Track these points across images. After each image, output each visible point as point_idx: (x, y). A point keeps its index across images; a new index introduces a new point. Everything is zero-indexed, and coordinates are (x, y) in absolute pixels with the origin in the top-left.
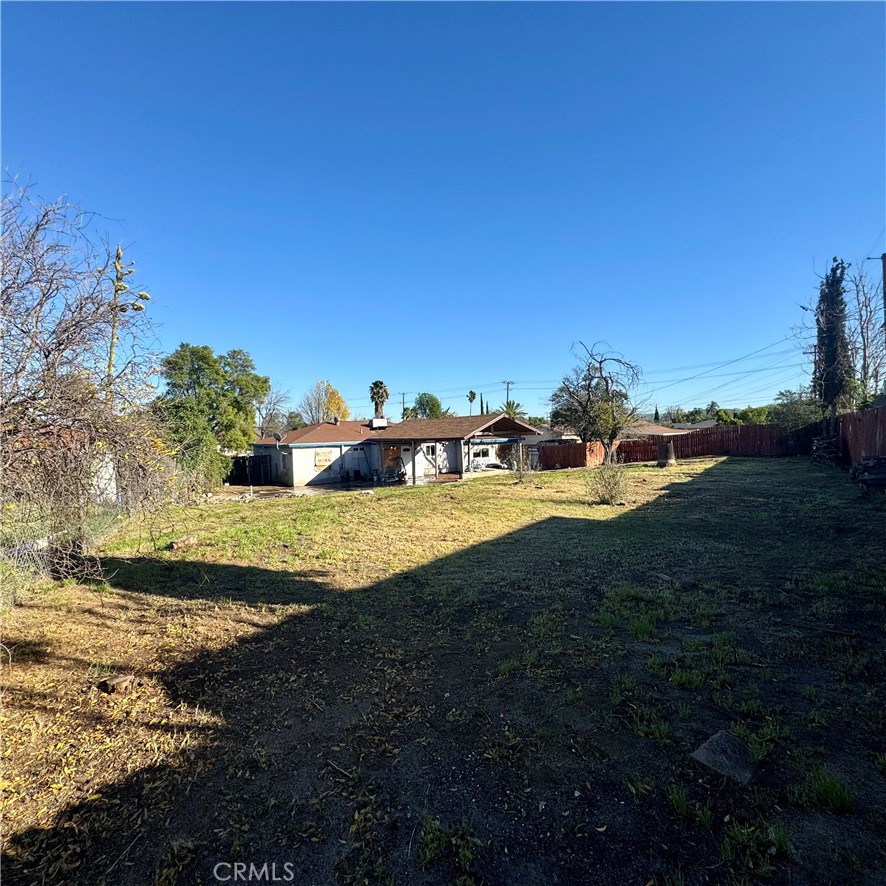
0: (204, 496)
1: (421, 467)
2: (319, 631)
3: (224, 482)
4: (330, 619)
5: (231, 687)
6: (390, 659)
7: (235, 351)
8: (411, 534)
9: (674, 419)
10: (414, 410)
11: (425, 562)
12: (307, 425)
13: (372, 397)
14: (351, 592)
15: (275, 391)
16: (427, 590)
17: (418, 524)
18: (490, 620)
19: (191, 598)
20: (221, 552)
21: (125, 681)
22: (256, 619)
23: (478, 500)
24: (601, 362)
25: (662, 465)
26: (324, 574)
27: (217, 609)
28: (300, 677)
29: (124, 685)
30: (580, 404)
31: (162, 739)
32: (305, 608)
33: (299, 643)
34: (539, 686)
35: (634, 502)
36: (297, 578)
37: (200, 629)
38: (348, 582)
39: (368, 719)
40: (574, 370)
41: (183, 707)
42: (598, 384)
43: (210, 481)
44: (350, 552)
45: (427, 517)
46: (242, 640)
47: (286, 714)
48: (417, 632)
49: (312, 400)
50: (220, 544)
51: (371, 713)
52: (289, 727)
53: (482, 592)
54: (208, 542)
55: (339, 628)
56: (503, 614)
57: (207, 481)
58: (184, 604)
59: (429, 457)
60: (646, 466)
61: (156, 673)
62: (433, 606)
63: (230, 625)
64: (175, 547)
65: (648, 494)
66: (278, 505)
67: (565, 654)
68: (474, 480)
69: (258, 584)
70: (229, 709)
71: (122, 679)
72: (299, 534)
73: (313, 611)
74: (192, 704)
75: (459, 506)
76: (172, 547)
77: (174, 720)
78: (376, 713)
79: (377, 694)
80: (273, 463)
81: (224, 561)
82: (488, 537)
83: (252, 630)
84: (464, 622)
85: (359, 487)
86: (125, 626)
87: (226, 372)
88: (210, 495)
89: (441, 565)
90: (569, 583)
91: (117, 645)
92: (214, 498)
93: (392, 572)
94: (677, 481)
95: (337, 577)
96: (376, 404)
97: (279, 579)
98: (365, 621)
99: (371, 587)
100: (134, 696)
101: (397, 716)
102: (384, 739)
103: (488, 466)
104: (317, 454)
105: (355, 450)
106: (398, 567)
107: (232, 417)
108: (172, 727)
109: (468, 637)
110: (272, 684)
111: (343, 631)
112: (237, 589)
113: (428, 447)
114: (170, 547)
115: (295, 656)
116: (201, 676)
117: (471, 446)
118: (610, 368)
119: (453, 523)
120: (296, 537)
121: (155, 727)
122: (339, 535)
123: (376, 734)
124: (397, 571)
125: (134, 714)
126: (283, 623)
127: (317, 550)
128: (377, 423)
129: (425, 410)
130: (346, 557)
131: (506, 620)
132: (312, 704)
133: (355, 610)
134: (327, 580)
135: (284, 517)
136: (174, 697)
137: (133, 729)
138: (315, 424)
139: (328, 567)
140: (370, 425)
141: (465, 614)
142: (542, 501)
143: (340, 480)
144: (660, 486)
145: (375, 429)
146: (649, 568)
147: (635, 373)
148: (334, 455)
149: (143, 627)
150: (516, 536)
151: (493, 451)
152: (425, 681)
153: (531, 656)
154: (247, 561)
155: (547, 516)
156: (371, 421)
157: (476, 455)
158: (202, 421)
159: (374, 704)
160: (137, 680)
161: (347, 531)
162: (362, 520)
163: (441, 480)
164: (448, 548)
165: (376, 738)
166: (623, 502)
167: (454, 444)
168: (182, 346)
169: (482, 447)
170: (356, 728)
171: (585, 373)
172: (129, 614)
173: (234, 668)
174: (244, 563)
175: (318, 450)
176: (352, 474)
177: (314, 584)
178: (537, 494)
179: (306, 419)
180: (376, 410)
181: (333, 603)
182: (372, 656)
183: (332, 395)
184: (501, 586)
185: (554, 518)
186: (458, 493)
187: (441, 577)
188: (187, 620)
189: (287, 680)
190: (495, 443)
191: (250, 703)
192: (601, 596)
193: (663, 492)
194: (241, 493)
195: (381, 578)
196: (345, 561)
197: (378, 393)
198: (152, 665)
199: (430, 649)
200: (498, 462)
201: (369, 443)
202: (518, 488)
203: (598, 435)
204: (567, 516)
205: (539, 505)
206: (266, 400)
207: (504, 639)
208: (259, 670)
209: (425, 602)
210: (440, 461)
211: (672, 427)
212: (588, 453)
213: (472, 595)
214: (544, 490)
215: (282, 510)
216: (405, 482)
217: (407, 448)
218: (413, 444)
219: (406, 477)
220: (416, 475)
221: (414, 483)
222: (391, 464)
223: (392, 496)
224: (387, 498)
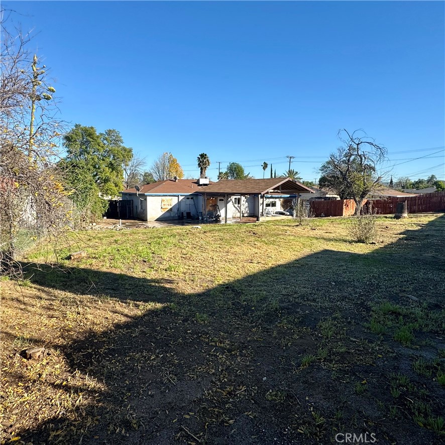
0: (91, 224)
1: (230, 212)
2: (169, 323)
3: (103, 216)
4: (177, 314)
5: (110, 360)
6: (221, 347)
7: (110, 130)
8: (229, 257)
9: (404, 186)
10: (226, 173)
11: (239, 277)
12: (156, 182)
13: (199, 164)
14: (190, 296)
15: (136, 158)
16: (243, 298)
17: (232, 250)
18: (289, 322)
19: (83, 294)
20: (102, 263)
21: (38, 351)
22: (126, 311)
23: (272, 235)
24: (358, 144)
25: (397, 217)
26: (171, 282)
27: (100, 303)
28: (157, 357)
29: (38, 354)
30: (341, 173)
31: (63, 397)
32: (159, 306)
33: (156, 331)
34: (333, 377)
35: (382, 242)
36: (153, 284)
37: (89, 316)
38: (187, 288)
39: (209, 394)
40: (339, 149)
41: (78, 373)
42: (354, 160)
43: (95, 215)
44: (187, 267)
45: (238, 245)
46: (118, 326)
47: (149, 385)
48: (238, 328)
49: (159, 165)
50: (102, 258)
51: (211, 389)
52: (152, 396)
53: (281, 301)
54: (94, 256)
55: (183, 321)
56: (299, 318)
57: (92, 215)
58: (78, 297)
59: (236, 205)
60: (386, 217)
61: (60, 347)
62: (247, 309)
63: (109, 315)
64: (73, 258)
65: (391, 237)
66: (139, 233)
67: (349, 353)
68: (268, 222)
69: (127, 286)
70: (108, 378)
71: (36, 350)
72: (153, 253)
73: (164, 308)
74: (84, 372)
75: (259, 239)
76: (70, 258)
77: (72, 383)
78: (214, 389)
79: (213, 374)
80: (135, 205)
81: (104, 269)
82: (282, 262)
83: (123, 319)
84: (271, 322)
86: (39, 311)
87: (104, 144)
88: (94, 224)
89: (250, 280)
90: (343, 299)
91: (33, 324)
92: (97, 226)
93: (217, 283)
94: (410, 229)
95: (180, 284)
96: (201, 169)
97: (141, 283)
98: (202, 318)
99: (203, 293)
100: (45, 362)
101: (229, 393)
102: (221, 411)
103: (277, 213)
104: (162, 201)
105: (188, 198)
106: (221, 280)
107: (108, 174)
108: (70, 388)
109: (275, 334)
110: (138, 361)
111: (186, 324)
112: (113, 289)
113: (236, 199)
114: (69, 258)
115: (153, 340)
116: (90, 351)
117: (265, 199)
118: (364, 149)
119: (256, 250)
120: (151, 255)
121: (59, 386)
122: (180, 255)
123: (216, 407)
124: (221, 282)
125: (44, 376)
126: (144, 315)
127: (165, 265)
128: (202, 181)
129: (233, 174)
130: (185, 271)
131: (302, 323)
132: (168, 379)
133: (194, 309)
134: (173, 286)
135: (143, 241)
136: (72, 365)
137: (43, 387)
138: (161, 181)
139: (173, 277)
140: (197, 183)
141: (271, 317)
142: (317, 239)
143: (177, 218)
144: (399, 232)
145: (201, 185)
146: (400, 290)
147: (382, 152)
148: (174, 201)
149: (51, 313)
150: (302, 263)
151: (279, 203)
152: (248, 366)
153: (323, 353)
154: (119, 270)
155: (322, 249)
156: (199, 180)
157: (268, 205)
158: (89, 177)
159: (212, 382)
160: (47, 351)
161: (185, 253)
162: (195, 246)
163: (244, 221)
164: (254, 268)
165: (216, 410)
166: (374, 242)
167: (253, 197)
168: (76, 126)
169: (271, 200)
170: (200, 400)
171: (345, 152)
172: (42, 302)
173: (112, 346)
174: (117, 272)
175: (163, 198)
176: (185, 215)
177: (165, 289)
178: (312, 233)
179: (156, 177)
180: (201, 173)
181: (178, 303)
182: (207, 344)
183: (173, 162)
184: (295, 298)
185: (326, 251)
186: (258, 230)
187: (252, 289)
188: (80, 310)
189: (149, 358)
190: (281, 198)
191: (124, 374)
192: (368, 309)
193: (402, 236)
194: (114, 224)
195: (210, 287)
196: (185, 273)
197: (203, 162)
198: (56, 340)
199: (249, 341)
200: (282, 210)
201: (197, 194)
202: (299, 229)
203: (352, 195)
204: (335, 250)
205: (315, 241)
206: (130, 163)
207: (301, 338)
208: (130, 349)
209: (242, 306)
210: (243, 208)
211: (403, 192)
212: (344, 207)
213: (275, 304)
214: (316, 231)
215: (141, 237)
216: (220, 221)
217: (222, 198)
218: (225, 196)
219: (221, 218)
220: (228, 217)
221: (226, 222)
222: (211, 209)
223: (213, 230)
224: (210, 231)
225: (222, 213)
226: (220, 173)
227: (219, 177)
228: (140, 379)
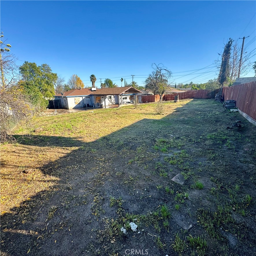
0: (41, 113)
1: (107, 103)
2: (81, 154)
3: (47, 108)
4: (84, 150)
5: (59, 170)
6: (101, 160)
7: (44, 65)
9: (180, 87)
12: (71, 89)
13: (91, 80)
15: (59, 78)
16: (110, 141)
18: (127, 149)
19: (44, 146)
20: (50, 132)
22: (63, 151)
23: (124, 114)
24: (160, 70)
25: (175, 102)
26: (81, 138)
27: (52, 149)
29: (30, 171)
30: (154, 83)
31: (43, 184)
32: (77, 148)
33: (76, 158)
36: (74, 139)
37: (48, 155)
38: (88, 140)
39: (96, 176)
41: (48, 176)
42: (159, 77)
43: (42, 108)
44: (88, 131)
46: (61, 158)
47: (75, 176)
49: (72, 81)
50: (50, 130)
51: (97, 174)
52: (76, 179)
53: (125, 141)
54: (46, 129)
55: (87, 153)
56: (130, 147)
57: (41, 108)
59: (109, 100)
60: (171, 102)
61: (38, 168)
63: (57, 154)
64: (36, 131)
66: (65, 117)
67: (145, 157)
68: (123, 107)
69: (63, 141)
70: (60, 176)
72: (73, 126)
73: (79, 149)
74: (50, 175)
75: (118, 116)
77: (46, 179)
78: (98, 174)
79: (98, 170)
80: (62, 102)
81: (51, 135)
82: (126, 125)
83: (63, 155)
84: (120, 150)
85: (89, 109)
87: (42, 72)
88: (43, 112)
91: (25, 161)
92: (45, 113)
94: (179, 107)
95: (85, 138)
96: (92, 82)
97: (68, 140)
98: (94, 151)
100: (33, 174)
101: (103, 175)
102: (100, 180)
103: (127, 102)
104: (75, 99)
105: (87, 97)
107: (46, 87)
108: (46, 181)
109: (121, 154)
110: (70, 169)
111: (88, 154)
112: (57, 143)
113: (109, 96)
114: (34, 131)
115: (76, 161)
116: (51, 168)
120: (72, 127)
121: (41, 181)
122: (84, 126)
123: (98, 179)
125: (34, 178)
126: (71, 152)
127: (78, 131)
128: (93, 89)
129: (108, 84)
130: (87, 132)
131: (131, 149)
132: (82, 173)
133: (91, 148)
134: (82, 139)
135: (68, 120)
136: (45, 173)
137: (35, 182)
138: (74, 89)
139: (82, 135)
140: (91, 90)
141: (120, 148)
143: (83, 107)
145: (93, 91)
147: (170, 74)
148: (81, 99)
151: (128, 98)
153: (137, 158)
154: (58, 135)
157: (123, 99)
158: (37, 89)
159: (97, 172)
160: (33, 170)
161: (86, 125)
162: (91, 121)
163: (113, 106)
165: (98, 180)
166: (163, 114)
167: (117, 96)
168: (25, 62)
169: (125, 96)
170: (93, 178)
171: (155, 73)
173: (59, 165)
174: (58, 136)
175: (75, 98)
176: (86, 105)
177: (79, 141)
178: (140, 112)
179: (71, 87)
180: (93, 84)
181: (85, 146)
182: (96, 160)
183: (78, 79)
184: (130, 139)
185: (144, 119)
186: (118, 112)
188: (44, 153)
189: (74, 167)
190: (129, 95)
191: (65, 174)
192: (155, 141)
194: (53, 112)
196: (87, 134)
197: (93, 79)
199: (111, 157)
200: (130, 101)
201: (91, 95)
202: (135, 110)
203: (158, 93)
205: (141, 115)
206: (57, 81)
207: (130, 154)
208: (66, 165)
210: (113, 101)
211: (179, 90)
212: (155, 98)
213: (122, 142)
214: (142, 110)
215: (67, 118)
216: (103, 107)
217: (103, 97)
218: (104, 96)
219: (103, 106)
220: (106, 105)
221: (105, 107)
222: (98, 102)
223: (99, 113)
224: (97, 114)
225: (103, 103)
226: (102, 84)
227: (101, 86)
228: (71, 175)
